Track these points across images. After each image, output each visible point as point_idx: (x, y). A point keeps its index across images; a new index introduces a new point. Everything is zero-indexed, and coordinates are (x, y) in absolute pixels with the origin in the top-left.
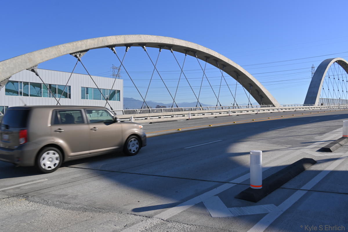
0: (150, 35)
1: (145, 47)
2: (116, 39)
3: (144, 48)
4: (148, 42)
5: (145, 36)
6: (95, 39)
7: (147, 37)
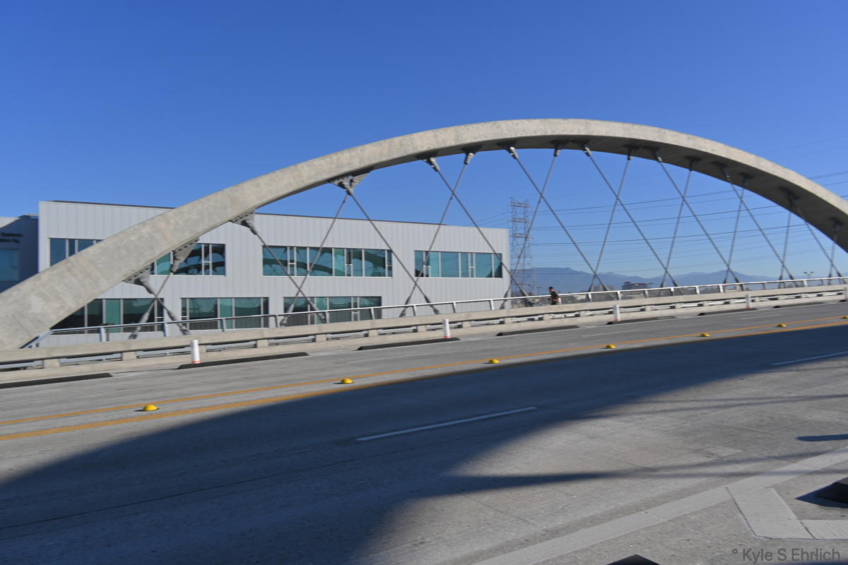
0: (523, 120)
1: (512, 148)
2: (436, 137)
3: (510, 151)
4: (519, 135)
5: (509, 123)
6: (381, 142)
7: (517, 124)
